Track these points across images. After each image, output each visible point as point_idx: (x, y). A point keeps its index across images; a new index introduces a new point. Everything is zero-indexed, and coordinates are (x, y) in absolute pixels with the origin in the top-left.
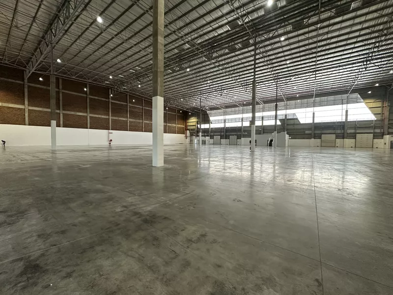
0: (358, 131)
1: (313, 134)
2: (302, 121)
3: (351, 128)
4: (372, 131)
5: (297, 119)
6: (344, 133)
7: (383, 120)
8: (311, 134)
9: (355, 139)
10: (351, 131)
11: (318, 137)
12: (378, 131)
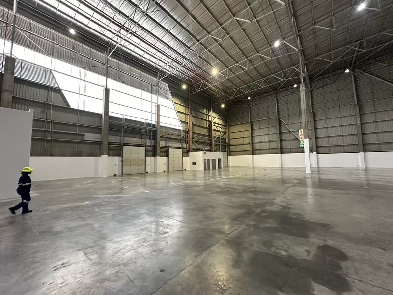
0: (171, 144)
1: (105, 144)
2: (74, 103)
3: (162, 138)
4: (180, 146)
5: (58, 91)
6: (155, 146)
8: (100, 143)
9: (167, 155)
10: (163, 143)
11: (116, 151)
12: (184, 145)
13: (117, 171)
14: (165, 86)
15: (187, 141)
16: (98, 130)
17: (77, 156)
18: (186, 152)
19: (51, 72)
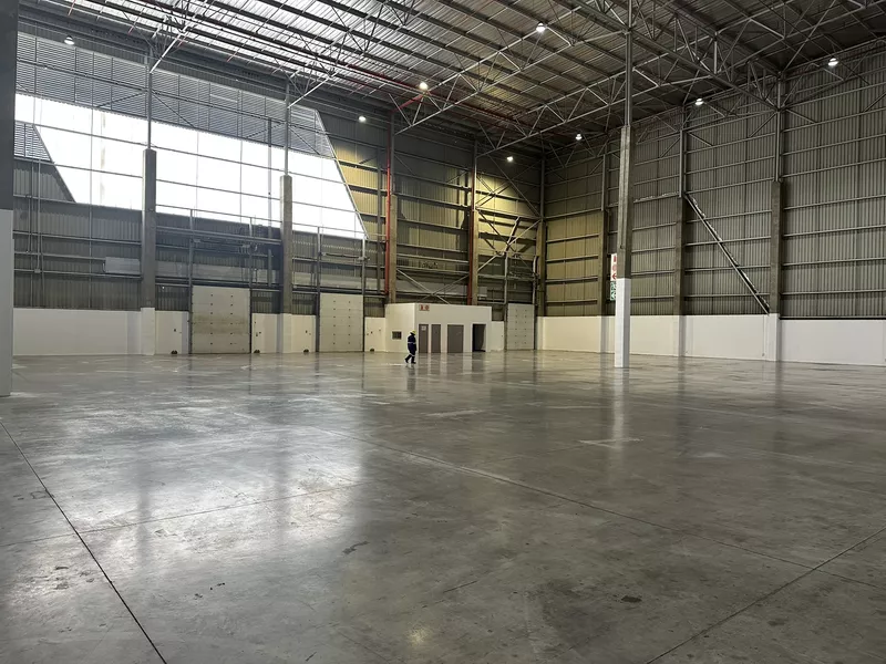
0: (324, 282)
1: (149, 281)
2: (82, 191)
3: (300, 264)
4: (358, 285)
5: (49, 168)
6: (279, 286)
7: (381, 246)
8: (137, 280)
9: (316, 312)
10: (302, 278)
11: (176, 297)
12: (372, 284)
14: (312, 117)
15: (380, 272)
17: (92, 308)
18: (377, 303)
19: (35, 130)
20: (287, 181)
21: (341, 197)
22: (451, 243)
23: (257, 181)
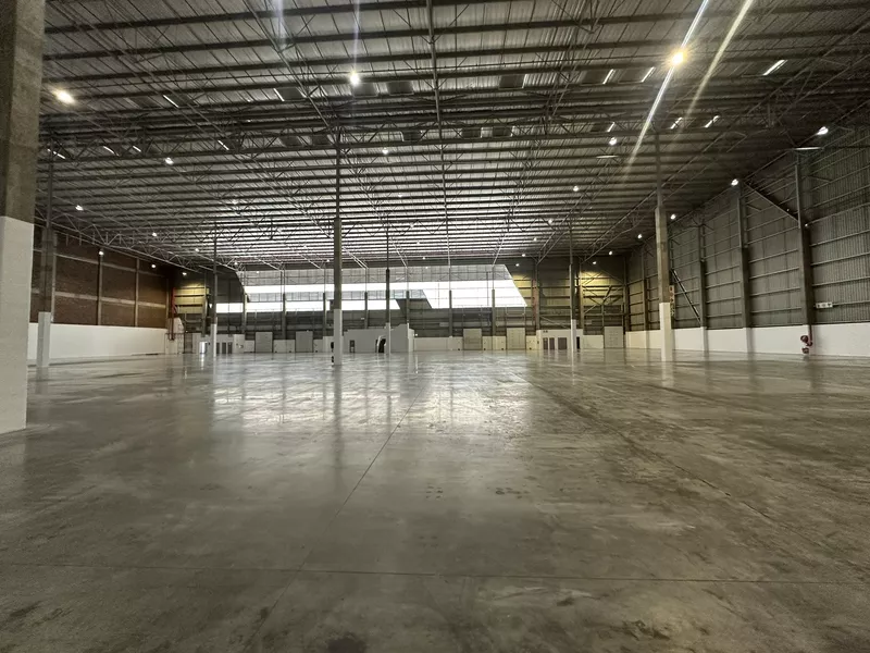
0: (508, 324)
1: (451, 329)
2: (434, 305)
3: (499, 319)
4: (524, 324)
5: (426, 300)
6: (492, 327)
7: (533, 308)
8: (448, 328)
9: (505, 334)
10: (500, 323)
11: (458, 332)
12: (529, 323)
13: (460, 346)
14: (503, 267)
15: (533, 318)
16: (445, 320)
17: (437, 337)
18: (531, 331)
19: (423, 291)
20: (493, 291)
21: (517, 293)
22: (569, 302)
23: (483, 293)
